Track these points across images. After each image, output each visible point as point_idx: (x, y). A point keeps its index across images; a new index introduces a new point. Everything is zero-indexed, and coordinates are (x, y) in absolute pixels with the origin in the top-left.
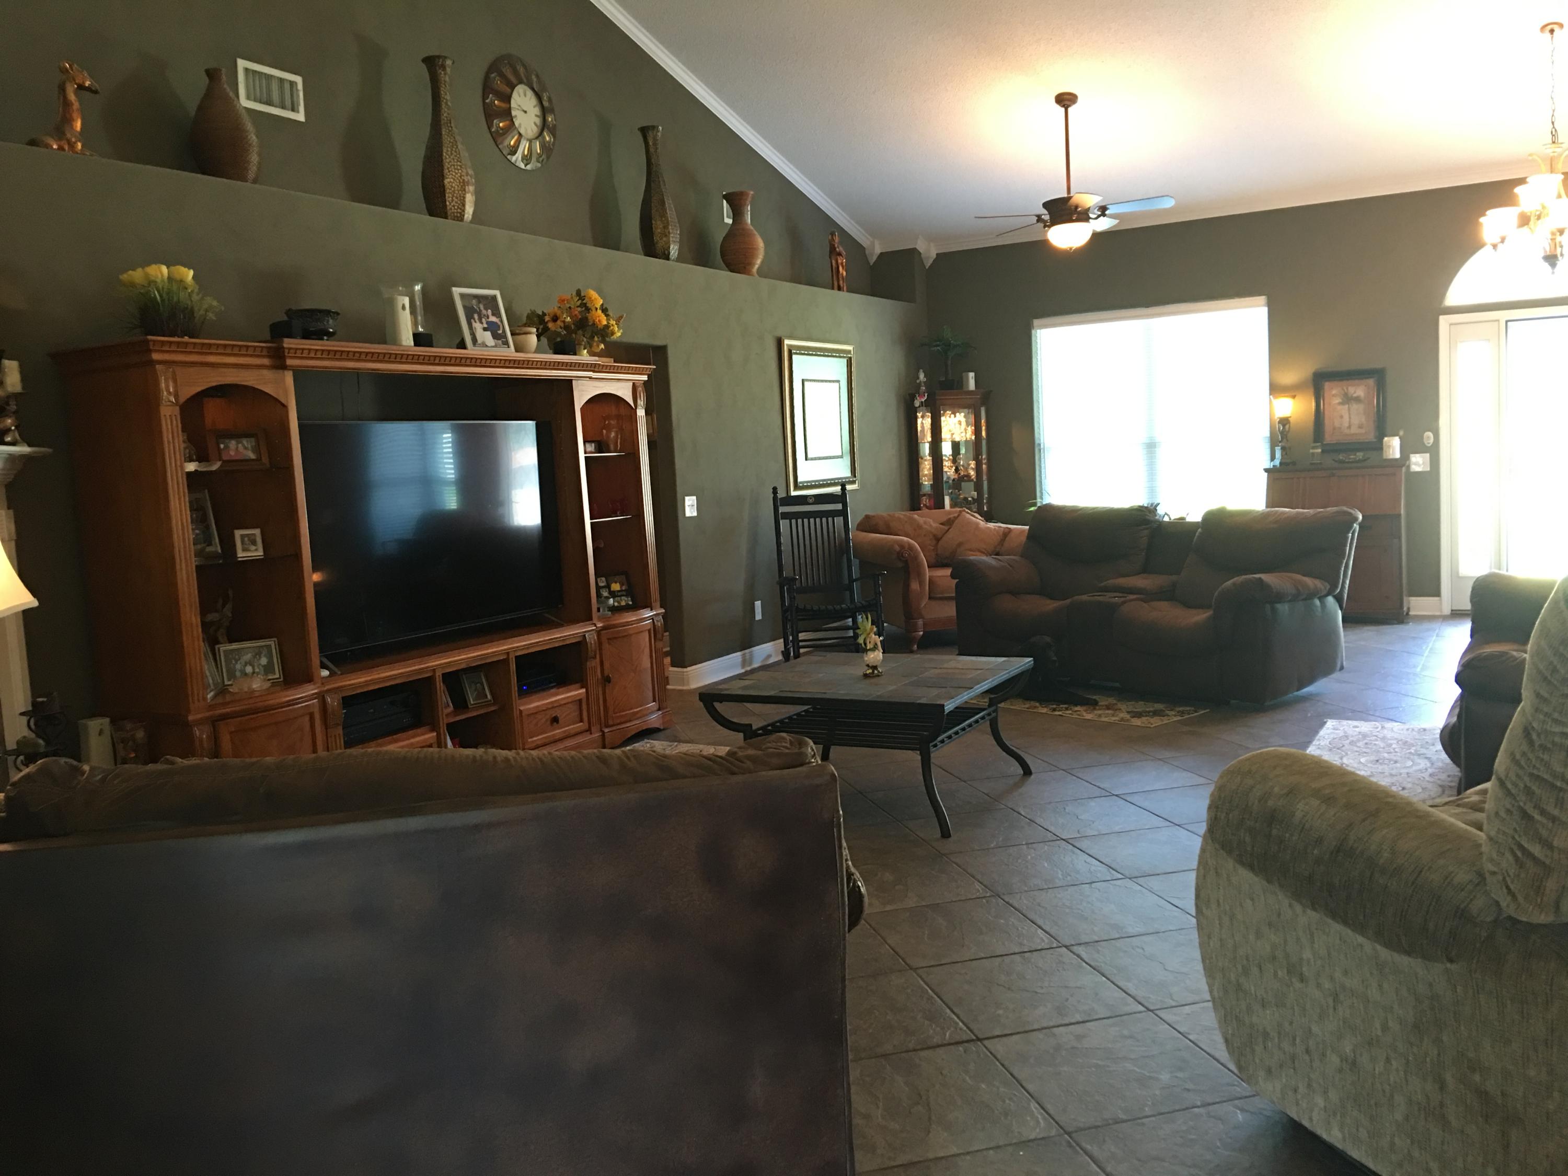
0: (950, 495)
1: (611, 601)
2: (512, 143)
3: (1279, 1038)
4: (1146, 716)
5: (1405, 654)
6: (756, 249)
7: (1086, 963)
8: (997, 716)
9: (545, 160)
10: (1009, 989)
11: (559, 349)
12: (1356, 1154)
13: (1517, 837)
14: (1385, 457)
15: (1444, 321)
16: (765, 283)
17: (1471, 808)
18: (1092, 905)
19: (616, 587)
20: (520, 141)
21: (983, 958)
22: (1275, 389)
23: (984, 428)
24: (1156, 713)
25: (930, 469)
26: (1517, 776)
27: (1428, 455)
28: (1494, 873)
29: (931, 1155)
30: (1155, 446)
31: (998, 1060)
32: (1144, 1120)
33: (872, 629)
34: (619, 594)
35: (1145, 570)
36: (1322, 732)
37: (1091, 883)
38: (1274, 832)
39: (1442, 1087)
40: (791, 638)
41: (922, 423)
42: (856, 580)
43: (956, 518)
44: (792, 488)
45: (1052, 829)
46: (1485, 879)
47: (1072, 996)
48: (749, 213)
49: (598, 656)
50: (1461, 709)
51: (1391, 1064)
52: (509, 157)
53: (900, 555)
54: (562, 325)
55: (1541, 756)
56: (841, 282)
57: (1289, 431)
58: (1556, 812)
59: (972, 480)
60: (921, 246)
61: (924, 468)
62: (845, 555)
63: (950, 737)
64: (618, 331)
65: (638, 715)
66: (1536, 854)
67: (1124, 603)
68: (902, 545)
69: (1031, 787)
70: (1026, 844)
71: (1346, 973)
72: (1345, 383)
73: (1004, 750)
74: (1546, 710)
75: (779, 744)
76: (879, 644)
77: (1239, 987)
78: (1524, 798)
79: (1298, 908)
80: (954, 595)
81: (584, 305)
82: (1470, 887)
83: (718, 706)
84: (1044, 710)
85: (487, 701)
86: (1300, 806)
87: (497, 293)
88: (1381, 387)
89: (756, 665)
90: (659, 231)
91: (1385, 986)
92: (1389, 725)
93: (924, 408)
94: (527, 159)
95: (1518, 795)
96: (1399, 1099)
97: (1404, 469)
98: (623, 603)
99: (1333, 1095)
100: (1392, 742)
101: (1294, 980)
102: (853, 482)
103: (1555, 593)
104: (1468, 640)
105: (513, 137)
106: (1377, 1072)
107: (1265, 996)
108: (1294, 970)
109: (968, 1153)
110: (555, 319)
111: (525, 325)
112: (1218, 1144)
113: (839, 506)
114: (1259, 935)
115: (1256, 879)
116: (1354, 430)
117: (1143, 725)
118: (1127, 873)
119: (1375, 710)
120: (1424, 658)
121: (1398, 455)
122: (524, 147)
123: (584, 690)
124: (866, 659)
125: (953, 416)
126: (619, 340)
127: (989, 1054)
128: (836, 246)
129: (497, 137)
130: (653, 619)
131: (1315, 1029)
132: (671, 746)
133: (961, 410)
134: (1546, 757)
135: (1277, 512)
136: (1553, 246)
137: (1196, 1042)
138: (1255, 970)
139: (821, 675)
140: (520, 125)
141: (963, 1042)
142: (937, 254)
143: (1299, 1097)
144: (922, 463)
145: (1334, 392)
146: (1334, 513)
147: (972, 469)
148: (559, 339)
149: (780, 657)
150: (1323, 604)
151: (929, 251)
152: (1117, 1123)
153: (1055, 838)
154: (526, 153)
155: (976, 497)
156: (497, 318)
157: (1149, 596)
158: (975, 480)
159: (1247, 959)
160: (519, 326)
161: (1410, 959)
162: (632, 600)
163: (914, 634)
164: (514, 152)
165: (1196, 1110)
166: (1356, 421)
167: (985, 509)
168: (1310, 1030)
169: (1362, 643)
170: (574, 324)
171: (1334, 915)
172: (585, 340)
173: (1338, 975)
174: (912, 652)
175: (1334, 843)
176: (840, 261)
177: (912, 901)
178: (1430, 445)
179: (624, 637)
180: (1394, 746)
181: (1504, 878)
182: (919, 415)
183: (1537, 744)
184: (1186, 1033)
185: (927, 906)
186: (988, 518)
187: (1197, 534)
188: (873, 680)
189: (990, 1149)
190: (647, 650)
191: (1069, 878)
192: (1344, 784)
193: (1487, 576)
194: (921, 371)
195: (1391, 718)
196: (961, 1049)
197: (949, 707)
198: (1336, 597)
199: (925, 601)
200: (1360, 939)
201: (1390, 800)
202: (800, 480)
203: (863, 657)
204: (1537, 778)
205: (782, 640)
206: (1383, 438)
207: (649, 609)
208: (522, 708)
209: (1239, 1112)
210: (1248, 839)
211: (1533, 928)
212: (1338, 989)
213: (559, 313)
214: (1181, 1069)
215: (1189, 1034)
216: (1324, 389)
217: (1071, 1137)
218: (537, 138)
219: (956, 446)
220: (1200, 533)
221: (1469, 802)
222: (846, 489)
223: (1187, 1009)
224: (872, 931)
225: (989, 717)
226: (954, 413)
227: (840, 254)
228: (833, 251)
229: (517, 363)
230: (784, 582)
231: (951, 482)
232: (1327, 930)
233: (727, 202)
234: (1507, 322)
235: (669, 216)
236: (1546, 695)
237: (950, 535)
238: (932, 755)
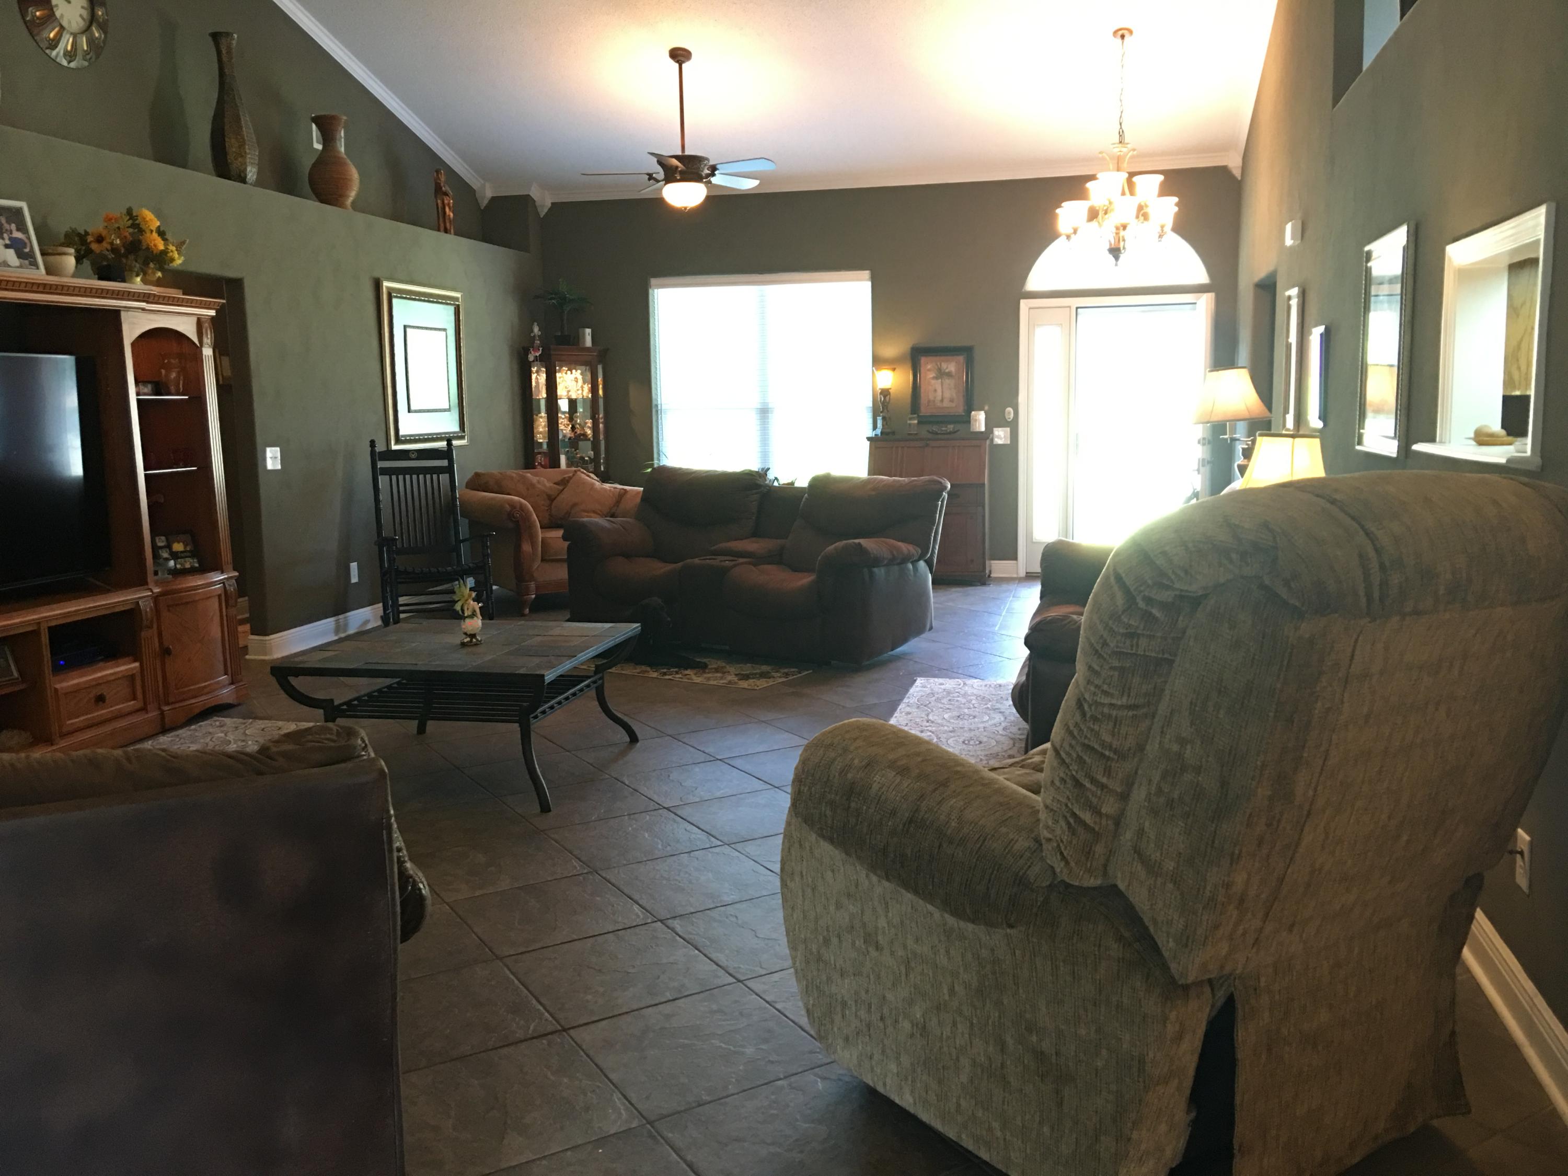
0: (567, 453)
1: (172, 563)
2: (52, 35)
3: (856, 1006)
4: (753, 678)
5: (986, 614)
6: (350, 180)
7: (680, 937)
8: (603, 684)
9: (93, 59)
10: (600, 971)
11: (104, 274)
12: (924, 1117)
13: (1069, 805)
14: (971, 430)
15: (1024, 304)
16: (360, 217)
17: (1033, 769)
18: (690, 875)
19: (178, 547)
20: (61, 36)
21: (576, 940)
22: (878, 361)
23: (601, 386)
24: (763, 675)
25: (545, 425)
26: (1071, 746)
27: (1008, 429)
28: (1049, 840)
29: (504, 1165)
30: (768, 411)
31: (583, 1050)
32: (727, 1100)
33: (470, 596)
34: (183, 555)
35: (756, 534)
36: (912, 691)
37: (689, 852)
38: (853, 805)
39: (1003, 1047)
40: (390, 602)
41: (537, 378)
42: (463, 541)
43: (570, 478)
44: (393, 442)
45: (655, 798)
46: (1041, 845)
47: (663, 973)
48: (343, 140)
49: (155, 626)
50: (1029, 668)
51: (957, 1028)
52: (48, 51)
53: (510, 516)
54: (109, 247)
55: (1092, 726)
56: (448, 225)
57: (888, 403)
58: (1104, 780)
59: (589, 440)
60: (535, 193)
61: (539, 426)
62: (452, 516)
63: (552, 707)
64: (179, 259)
65: (206, 690)
66: (1087, 821)
67: (735, 566)
68: (512, 505)
69: (636, 755)
70: (629, 815)
71: (917, 940)
72: (938, 358)
73: (611, 719)
74: (1096, 682)
75: (323, 737)
76: (478, 611)
77: (819, 959)
78: (1076, 768)
79: (874, 879)
80: (566, 557)
81: (134, 226)
82: (1028, 854)
83: (294, 681)
84: (655, 675)
85: (13, 679)
86: (877, 778)
87: (23, 205)
88: (970, 364)
89: (351, 631)
90: (234, 150)
91: (952, 952)
92: (971, 681)
93: (539, 363)
94: (70, 55)
95: (1071, 764)
96: (965, 1062)
97: (988, 442)
98: (188, 566)
99: (905, 1060)
100: (972, 697)
101: (870, 949)
102: (462, 438)
103: (1107, 569)
104: (1038, 602)
105: (53, 29)
106: (944, 1036)
107: (843, 966)
108: (870, 939)
109: (544, 1157)
110: (100, 239)
111: (63, 245)
112: (798, 1117)
113: (445, 463)
114: (839, 906)
115: (837, 852)
116: (946, 404)
117: (749, 687)
118: (725, 839)
119: (959, 668)
120: (1002, 618)
121: (983, 429)
122: (67, 42)
123: (137, 664)
124: (463, 627)
125: (569, 372)
126: (180, 268)
127: (575, 1045)
128: (442, 184)
129: (33, 28)
130: (224, 583)
131: (890, 996)
132: (244, 723)
133: (577, 367)
134: (1096, 727)
135: (876, 479)
136: (1117, 240)
137: (782, 1010)
138: (835, 940)
139: (414, 645)
140: (62, 16)
141: (546, 1035)
142: (552, 204)
143: (874, 1063)
144: (537, 419)
145: (929, 367)
146: (926, 481)
147: (589, 427)
148: (105, 263)
149: (380, 623)
150: (916, 569)
151: (544, 200)
152: (700, 1105)
153: (657, 807)
154: (69, 48)
155: (592, 457)
156: (24, 233)
157: (757, 560)
158: (592, 439)
159: (828, 931)
160: (54, 245)
161: (975, 926)
162: (199, 562)
163: (525, 597)
164: (54, 44)
165: (780, 1083)
166: (947, 395)
167: (602, 469)
168: (884, 997)
169: (950, 604)
170: (124, 247)
171: (906, 885)
172: (138, 265)
173: (910, 942)
174: (523, 615)
175: (907, 815)
176: (446, 202)
177: (505, 884)
178: (1009, 420)
179: (187, 603)
180: (974, 702)
181: (1058, 846)
182: (534, 369)
183: (1088, 715)
184: (774, 1002)
185: (519, 888)
186: (605, 478)
187: (804, 500)
188: (470, 649)
189: (567, 1150)
190: (217, 619)
191: (669, 848)
192: (918, 754)
193: (1054, 543)
194: (536, 324)
195: (972, 675)
196: (544, 1041)
197: (549, 677)
198: (926, 561)
199: (537, 563)
200: (930, 907)
201: (959, 769)
202: (402, 433)
203: (460, 625)
204: (1087, 747)
205: (381, 605)
206: (971, 412)
207: (220, 572)
208: (58, 686)
209: (819, 1080)
210: (828, 813)
211: (1084, 891)
212: (910, 955)
213: (104, 233)
214: (766, 1041)
215: (776, 1002)
216: (920, 363)
217: (653, 1127)
218: (83, 32)
219: (573, 403)
220: (806, 499)
221: (1032, 762)
222: (452, 445)
223: (776, 977)
224: (458, 920)
225: (595, 685)
226: (570, 370)
227: (446, 194)
228: (438, 191)
229: (48, 287)
230: (383, 542)
231: (567, 440)
232: (900, 899)
233: (316, 125)
234: (1077, 308)
235: (245, 133)
236: (1097, 668)
237: (562, 496)
238: (532, 727)
